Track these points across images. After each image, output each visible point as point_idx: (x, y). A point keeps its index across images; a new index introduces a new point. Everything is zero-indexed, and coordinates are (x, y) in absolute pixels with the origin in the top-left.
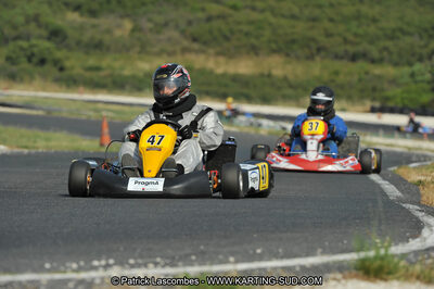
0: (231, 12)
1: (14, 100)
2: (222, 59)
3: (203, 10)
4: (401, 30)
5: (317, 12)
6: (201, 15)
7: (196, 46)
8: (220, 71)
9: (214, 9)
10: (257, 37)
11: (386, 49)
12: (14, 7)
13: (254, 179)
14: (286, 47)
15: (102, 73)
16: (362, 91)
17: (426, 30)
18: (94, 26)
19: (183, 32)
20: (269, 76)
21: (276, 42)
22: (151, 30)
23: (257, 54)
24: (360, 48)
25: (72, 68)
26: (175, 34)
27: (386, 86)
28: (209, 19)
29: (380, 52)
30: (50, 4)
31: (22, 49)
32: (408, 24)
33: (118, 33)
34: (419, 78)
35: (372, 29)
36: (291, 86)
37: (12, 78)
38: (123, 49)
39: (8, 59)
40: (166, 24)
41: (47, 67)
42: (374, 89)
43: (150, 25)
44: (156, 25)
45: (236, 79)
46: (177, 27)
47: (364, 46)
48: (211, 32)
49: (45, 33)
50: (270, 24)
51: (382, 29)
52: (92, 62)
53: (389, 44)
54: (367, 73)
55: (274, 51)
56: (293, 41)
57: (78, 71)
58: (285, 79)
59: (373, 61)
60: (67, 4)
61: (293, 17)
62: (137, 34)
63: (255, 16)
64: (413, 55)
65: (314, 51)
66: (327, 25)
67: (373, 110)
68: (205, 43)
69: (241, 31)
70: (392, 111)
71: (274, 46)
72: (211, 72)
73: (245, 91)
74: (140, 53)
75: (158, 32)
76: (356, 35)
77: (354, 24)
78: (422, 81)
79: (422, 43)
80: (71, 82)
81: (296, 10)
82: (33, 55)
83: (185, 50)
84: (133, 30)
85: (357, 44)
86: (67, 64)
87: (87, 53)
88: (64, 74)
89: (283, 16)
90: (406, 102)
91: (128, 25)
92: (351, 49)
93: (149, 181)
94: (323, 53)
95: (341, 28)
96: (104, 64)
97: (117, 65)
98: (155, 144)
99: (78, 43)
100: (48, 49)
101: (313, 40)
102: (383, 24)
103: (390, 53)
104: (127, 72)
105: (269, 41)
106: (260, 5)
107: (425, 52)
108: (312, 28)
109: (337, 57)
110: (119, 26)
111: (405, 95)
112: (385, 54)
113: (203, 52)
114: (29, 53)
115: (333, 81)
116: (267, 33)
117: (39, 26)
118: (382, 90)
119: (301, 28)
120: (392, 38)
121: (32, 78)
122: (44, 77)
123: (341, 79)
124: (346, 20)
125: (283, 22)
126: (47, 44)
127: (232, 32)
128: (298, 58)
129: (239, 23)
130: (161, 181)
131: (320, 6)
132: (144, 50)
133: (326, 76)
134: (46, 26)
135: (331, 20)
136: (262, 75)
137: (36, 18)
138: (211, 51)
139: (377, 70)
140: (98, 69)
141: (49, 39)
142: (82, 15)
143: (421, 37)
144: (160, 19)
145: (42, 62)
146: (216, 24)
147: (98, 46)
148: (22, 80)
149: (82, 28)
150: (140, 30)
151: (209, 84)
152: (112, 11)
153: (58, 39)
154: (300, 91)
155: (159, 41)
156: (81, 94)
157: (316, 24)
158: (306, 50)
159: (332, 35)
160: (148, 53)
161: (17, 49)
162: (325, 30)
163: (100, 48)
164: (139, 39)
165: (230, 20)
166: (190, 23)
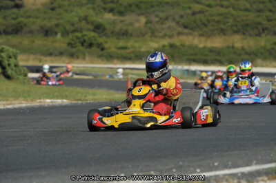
0: (207, 9)
2: (203, 39)
3: (190, 8)
5: (261, 6)
6: (189, 11)
7: (186, 31)
8: (201, 46)
9: (197, 7)
10: (224, 24)
12: (72, 11)
14: (243, 29)
15: (128, 51)
18: (122, 21)
19: (178, 23)
20: (233, 47)
21: (236, 26)
22: (157, 22)
23: (224, 34)
25: (110, 48)
26: (173, 24)
28: (194, 14)
30: (94, 9)
31: (78, 38)
33: (137, 25)
36: (247, 53)
37: (72, 55)
38: (141, 35)
39: (69, 44)
40: (167, 18)
41: (94, 48)
43: (157, 19)
44: (161, 18)
45: (211, 50)
46: (174, 20)
48: (195, 22)
49: (91, 27)
50: (232, 15)
52: (121, 44)
55: (236, 32)
56: (247, 25)
57: (113, 50)
58: (243, 48)
60: (104, 9)
61: (246, 10)
62: (149, 25)
63: (222, 10)
65: (261, 30)
68: (191, 29)
69: (214, 20)
71: (235, 28)
72: (197, 46)
73: (219, 58)
74: (151, 37)
75: (162, 24)
80: (110, 57)
81: (248, 6)
82: (84, 41)
83: (179, 34)
84: (146, 23)
86: (106, 46)
87: (118, 38)
88: (105, 52)
89: (240, 10)
91: (143, 20)
94: (266, 32)
96: (129, 44)
97: (137, 45)
99: (112, 33)
100: (93, 37)
101: (260, 23)
104: (143, 50)
105: (232, 26)
106: (225, 3)
108: (258, 16)
110: (138, 21)
113: (191, 34)
114: (82, 40)
115: (273, 49)
117: (88, 23)
119: (251, 16)
121: (84, 58)
122: (91, 54)
125: (241, 13)
126: (93, 34)
127: (208, 20)
128: (250, 35)
129: (213, 15)
131: (263, 3)
132: (153, 34)
133: (269, 47)
134: (92, 23)
135: (271, 11)
136: (228, 47)
137: (86, 18)
138: (196, 33)
140: (125, 48)
141: (94, 31)
142: (114, 15)
144: (162, 15)
145: (91, 45)
146: (198, 17)
147: (125, 34)
148: (78, 58)
149: (114, 23)
150: (151, 22)
151: (196, 54)
152: (132, 12)
153: (100, 31)
154: (252, 56)
155: (163, 29)
156: (115, 64)
157: (261, 14)
158: (256, 30)
159: (271, 20)
160: (156, 37)
161: (75, 38)
162: (267, 17)
163: (127, 35)
164: (150, 28)
165: (207, 13)
166: (182, 17)
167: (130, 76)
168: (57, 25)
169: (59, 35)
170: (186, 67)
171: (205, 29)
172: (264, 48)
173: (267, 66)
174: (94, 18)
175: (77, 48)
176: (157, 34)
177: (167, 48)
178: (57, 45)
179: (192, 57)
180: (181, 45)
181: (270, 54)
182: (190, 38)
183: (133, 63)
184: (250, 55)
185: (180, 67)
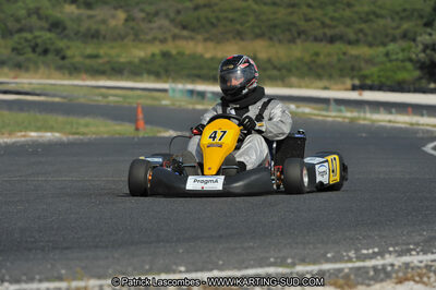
1: (26, 88)
2: (211, 45)
4: (374, 13)
6: (189, 4)
7: (185, 33)
8: (208, 56)
10: (242, 24)
11: (361, 30)
13: (322, 174)
14: (268, 31)
15: (100, 61)
16: (341, 70)
17: (397, 13)
18: (90, 17)
19: (172, 21)
21: (259, 27)
22: (143, 19)
23: (242, 39)
24: (336, 31)
25: (73, 56)
26: (166, 23)
27: (363, 65)
28: (196, 8)
29: (356, 33)
31: (26, 40)
32: (380, 7)
33: (113, 23)
34: (394, 57)
35: (347, 13)
36: (275, 68)
37: (19, 66)
38: (119, 37)
39: (14, 49)
41: (50, 56)
42: (353, 69)
43: (142, 15)
44: (148, 14)
46: (167, 16)
47: (340, 29)
48: (198, 20)
49: (46, 25)
50: (254, 11)
51: (357, 13)
53: (363, 26)
54: (344, 54)
55: (258, 37)
56: (275, 26)
57: (78, 59)
58: (269, 60)
59: (350, 43)
61: (275, 4)
62: (131, 24)
64: (387, 36)
65: (296, 35)
67: (354, 88)
68: (193, 30)
69: (226, 18)
70: (371, 88)
71: (257, 31)
72: (202, 56)
74: (134, 40)
75: (150, 22)
76: (332, 18)
78: (397, 60)
79: (394, 25)
80: (74, 70)
82: (37, 45)
83: (175, 37)
84: (126, 20)
85: (335, 27)
86: (69, 53)
87: (85, 42)
88: (66, 62)
89: (265, 4)
90: (383, 80)
91: (122, 15)
92: (329, 32)
93: (209, 179)
94: (303, 37)
95: (319, 13)
96: (101, 52)
97: (113, 52)
98: (217, 140)
99: (77, 33)
100: (50, 39)
101: (294, 24)
102: (358, 8)
103: (366, 35)
104: (122, 60)
105: (253, 27)
107: (398, 32)
108: (292, 13)
109: (316, 39)
110: (113, 17)
111: (382, 73)
112: (361, 35)
113: (192, 38)
114: (32, 44)
115: (314, 62)
116: (251, 19)
117: (40, 18)
118: (360, 69)
119: (282, 14)
120: (366, 22)
121: (37, 68)
122: (47, 65)
123: (322, 59)
125: (265, 8)
126: (49, 35)
127: (218, 18)
128: (280, 41)
129: (225, 11)
130: (221, 179)
132: (137, 37)
133: (307, 58)
134: (47, 18)
135: (309, 6)
137: (37, 12)
138: (200, 37)
139: (354, 51)
140: (96, 56)
141: (50, 30)
142: (78, 7)
143: (393, 19)
145: (46, 52)
146: (203, 13)
147: (94, 36)
148: (27, 70)
149: (79, 19)
150: (133, 20)
151: (201, 68)
152: (106, 3)
153: (59, 31)
154: (284, 72)
155: (151, 29)
156: (83, 80)
157: (296, 10)
158: (288, 33)
159: (310, 20)
160: (141, 41)
161: (22, 41)
162: (305, 15)
163: (98, 38)
164: (132, 28)
165: (216, 8)
166: (178, 12)
167: (111, 98)
170: (190, 87)
171: (214, 31)
172: (300, 60)
173: (307, 87)
174: (50, 12)
175: (26, 56)
176: (142, 37)
177: (158, 58)
179: (196, 72)
180: (178, 53)
181: (310, 69)
182: (191, 44)
183: (109, 79)
184: (279, 70)
185: (180, 86)
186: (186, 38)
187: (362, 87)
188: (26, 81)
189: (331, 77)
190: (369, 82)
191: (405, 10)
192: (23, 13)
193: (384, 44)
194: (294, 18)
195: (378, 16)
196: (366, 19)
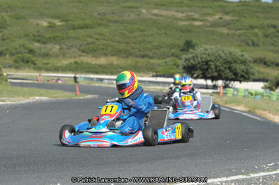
0: (96, 41)
1: (20, 77)
2: (94, 59)
3: (85, 40)
4: (160, 46)
5: (128, 40)
6: (85, 42)
7: (84, 54)
8: (93, 63)
10: (107, 50)
11: (155, 53)
12: (15, 41)
14: (117, 53)
15: (49, 66)
16: (148, 69)
17: (169, 46)
18: (45, 48)
19: (79, 49)
20: (112, 64)
21: (114, 52)
22: (66, 49)
24: (145, 53)
26: (76, 50)
29: (153, 54)
30: (28, 40)
31: (19, 57)
32: (163, 43)
33: (54, 50)
34: (168, 64)
35: (149, 46)
37: (17, 68)
38: (57, 56)
39: (15, 61)
40: (72, 46)
41: (29, 63)
42: (152, 68)
43: (66, 47)
44: (68, 46)
45: (100, 66)
46: (76, 47)
47: (147, 52)
48: (89, 49)
49: (27, 51)
50: (111, 45)
51: (153, 46)
52: (45, 61)
53: (156, 51)
54: (149, 62)
55: (113, 55)
56: (120, 51)
57: (40, 65)
58: (118, 65)
59: (150, 58)
61: (120, 42)
62: (61, 50)
63: (105, 42)
64: (165, 55)
65: (128, 55)
66: (132, 44)
67: (153, 76)
68: (87, 53)
69: (100, 48)
70: (160, 76)
72: (90, 64)
73: (104, 70)
74: (63, 57)
75: (69, 49)
76: (143, 48)
77: (142, 44)
78: (170, 65)
79: (168, 50)
80: (39, 69)
81: (120, 40)
82: (24, 59)
83: (80, 56)
84: (60, 49)
85: (144, 51)
86: (37, 62)
87: (43, 58)
88: (36, 66)
89: (116, 42)
90: (165, 73)
91: (58, 47)
92: (142, 53)
94: (132, 55)
95: (138, 46)
96: (50, 62)
97: (55, 62)
99: (40, 54)
100: (29, 57)
102: (153, 44)
103: (157, 55)
104: (59, 65)
105: (111, 51)
106: (107, 38)
107: (170, 54)
108: (127, 46)
109: (137, 56)
110: (54, 47)
111: (164, 70)
112: (155, 55)
113: (87, 56)
114: (22, 59)
115: (136, 65)
116: (110, 49)
117: (25, 48)
118: (155, 68)
119: (123, 46)
120: (157, 49)
121: (24, 68)
122: (29, 67)
123: (139, 65)
124: (139, 42)
125: (116, 44)
126: (28, 55)
127: (97, 48)
128: (122, 57)
129: (99, 45)
131: (129, 38)
132: (64, 55)
133: (133, 64)
134: (27, 48)
135: (134, 43)
136: (109, 64)
137: (23, 46)
138: (90, 56)
139: (152, 61)
140: (48, 64)
141: (29, 53)
142: (40, 44)
143: (168, 48)
144: (70, 44)
145: (27, 62)
146: (90, 45)
147: (47, 55)
148: (20, 69)
149: (40, 49)
151: (90, 68)
152: (51, 42)
153: (32, 53)
155: (70, 52)
157: (128, 44)
158: (125, 54)
159: (134, 49)
160: (66, 57)
164: (62, 52)
165: (96, 44)
166: (81, 45)
168: (6, 50)
169: (8, 56)
170: (87, 76)
171: (95, 53)
172: (131, 65)
174: (29, 46)
175: (20, 64)
177: (73, 64)
178: (7, 61)
179: (89, 70)
180: (81, 62)
181: (135, 68)
182: (86, 58)
183: (54, 73)
185: (83, 76)
186: (83, 56)
187: (157, 76)
188: (21, 74)
189: (144, 72)
190: (159, 74)
191: (172, 45)
192: (18, 46)
193: (164, 58)
194: (128, 48)
195: (162, 47)
196: (157, 48)
